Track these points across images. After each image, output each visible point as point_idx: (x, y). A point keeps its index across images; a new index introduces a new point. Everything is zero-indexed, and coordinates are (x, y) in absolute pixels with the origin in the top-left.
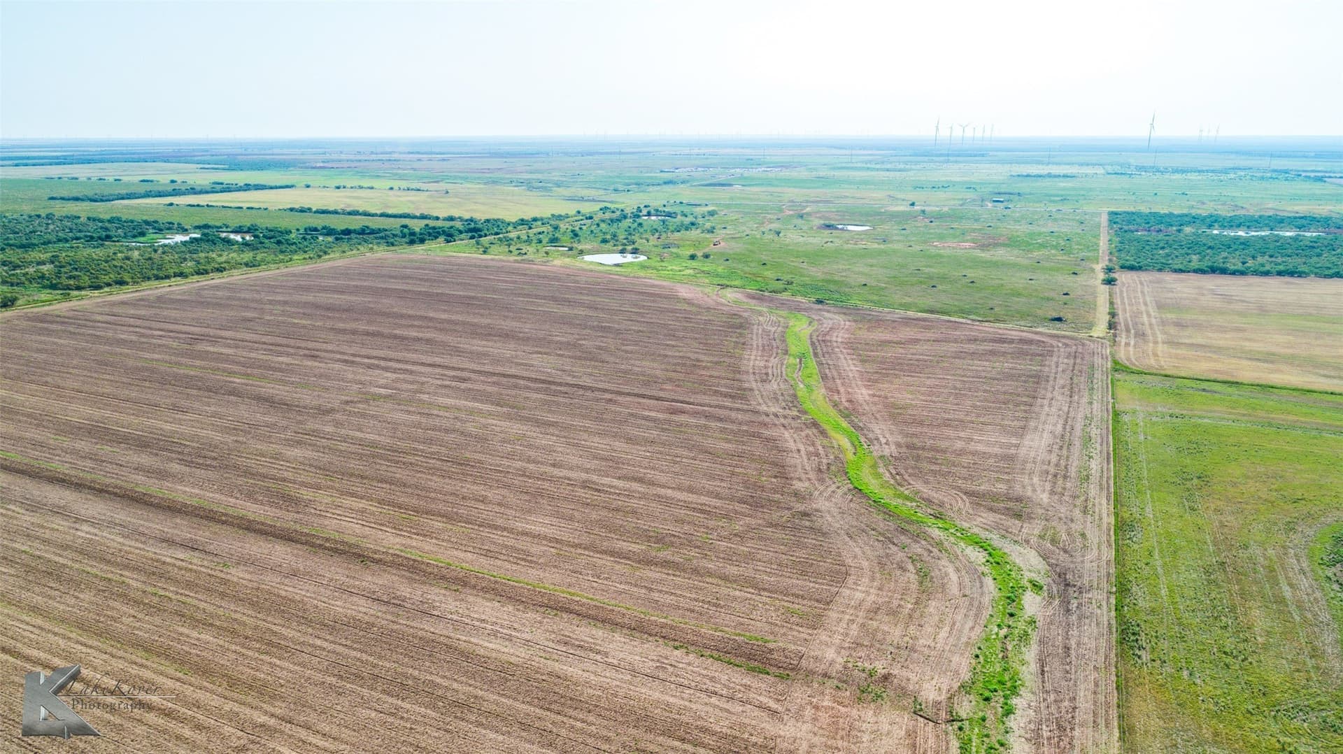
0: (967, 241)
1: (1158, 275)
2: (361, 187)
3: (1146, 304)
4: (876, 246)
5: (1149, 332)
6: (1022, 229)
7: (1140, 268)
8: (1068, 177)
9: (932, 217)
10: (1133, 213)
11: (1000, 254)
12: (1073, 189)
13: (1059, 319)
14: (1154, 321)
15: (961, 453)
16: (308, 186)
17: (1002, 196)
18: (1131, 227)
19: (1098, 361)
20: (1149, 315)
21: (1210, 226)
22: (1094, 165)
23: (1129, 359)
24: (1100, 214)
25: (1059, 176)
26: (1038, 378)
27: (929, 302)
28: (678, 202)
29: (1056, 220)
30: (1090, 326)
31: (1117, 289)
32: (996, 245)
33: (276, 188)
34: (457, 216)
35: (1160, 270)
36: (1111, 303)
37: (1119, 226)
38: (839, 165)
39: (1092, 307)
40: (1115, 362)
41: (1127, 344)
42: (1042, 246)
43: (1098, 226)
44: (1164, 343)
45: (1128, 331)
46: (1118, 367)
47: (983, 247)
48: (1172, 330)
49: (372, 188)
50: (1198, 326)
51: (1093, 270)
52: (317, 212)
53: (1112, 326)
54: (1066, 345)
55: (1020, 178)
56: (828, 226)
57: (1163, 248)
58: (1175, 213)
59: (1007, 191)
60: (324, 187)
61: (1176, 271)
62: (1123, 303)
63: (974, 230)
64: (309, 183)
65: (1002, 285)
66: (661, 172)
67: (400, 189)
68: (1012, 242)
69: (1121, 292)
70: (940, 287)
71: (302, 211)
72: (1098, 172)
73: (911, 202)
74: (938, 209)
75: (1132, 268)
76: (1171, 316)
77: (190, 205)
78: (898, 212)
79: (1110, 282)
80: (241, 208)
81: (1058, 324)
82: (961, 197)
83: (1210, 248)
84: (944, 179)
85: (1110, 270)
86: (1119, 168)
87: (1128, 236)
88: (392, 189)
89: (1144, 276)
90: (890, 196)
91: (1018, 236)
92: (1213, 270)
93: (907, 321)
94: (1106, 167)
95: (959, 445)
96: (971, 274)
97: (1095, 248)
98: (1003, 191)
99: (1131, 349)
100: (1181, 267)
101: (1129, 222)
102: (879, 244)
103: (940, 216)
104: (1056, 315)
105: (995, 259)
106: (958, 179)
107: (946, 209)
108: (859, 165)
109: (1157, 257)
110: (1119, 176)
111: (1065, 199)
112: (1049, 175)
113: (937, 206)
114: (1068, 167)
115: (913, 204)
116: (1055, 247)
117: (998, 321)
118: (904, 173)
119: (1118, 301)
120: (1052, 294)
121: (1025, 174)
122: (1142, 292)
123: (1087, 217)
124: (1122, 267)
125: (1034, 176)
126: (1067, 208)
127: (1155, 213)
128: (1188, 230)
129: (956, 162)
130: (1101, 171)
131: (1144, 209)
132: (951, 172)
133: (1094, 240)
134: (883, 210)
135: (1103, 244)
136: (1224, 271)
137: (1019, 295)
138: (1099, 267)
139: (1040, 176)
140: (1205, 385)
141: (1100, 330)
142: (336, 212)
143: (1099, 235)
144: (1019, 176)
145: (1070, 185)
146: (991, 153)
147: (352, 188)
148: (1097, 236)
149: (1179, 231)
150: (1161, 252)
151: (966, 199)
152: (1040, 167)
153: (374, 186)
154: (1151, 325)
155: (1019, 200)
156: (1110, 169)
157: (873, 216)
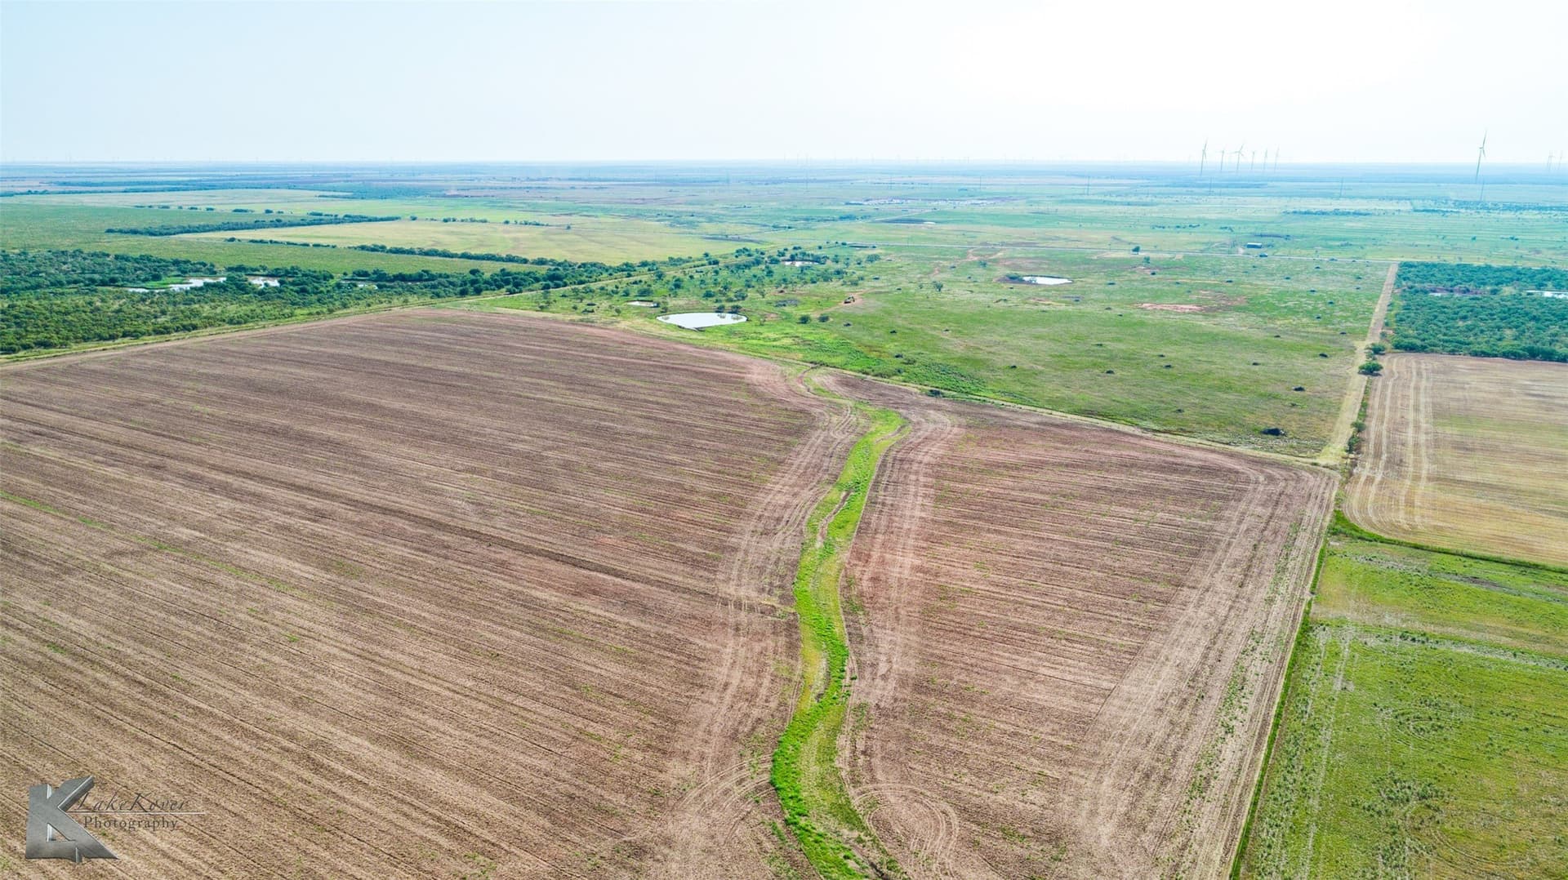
0: (1189, 303)
1: (1448, 360)
2: (472, 221)
3: (1417, 410)
4: (1063, 307)
5: (1410, 458)
6: (1269, 286)
7: (1422, 349)
8: (1361, 214)
9: (1158, 267)
10: (1434, 266)
11: (1231, 323)
12: (1364, 231)
13: (1275, 432)
14: (1423, 438)
15: (1006, 704)
16: (414, 219)
17: (1263, 240)
18: (1427, 285)
19: (1312, 512)
20: (1417, 428)
21: (1540, 286)
22: (1399, 199)
23: (1363, 509)
24: (1389, 265)
25: (1349, 213)
26: (1199, 545)
27: (1093, 397)
28: (840, 242)
29: (1324, 273)
30: (1320, 445)
31: (1378, 382)
32: (1227, 309)
33: (376, 220)
34: (549, 259)
35: (1452, 352)
36: (1364, 406)
37: (1410, 284)
38: (1069, 198)
39: (1332, 410)
40: (1339, 517)
41: (1370, 480)
42: (1293, 311)
43: (1381, 283)
44: (1429, 479)
45: (1378, 455)
46: (1342, 528)
47: (1209, 311)
48: (1449, 456)
49: (485, 221)
50: (1491, 450)
51: (1353, 350)
52: (391, 251)
53: (1354, 446)
54: (1271, 479)
55: (1295, 216)
56: (1013, 279)
57: (1464, 318)
58: (1495, 265)
59: (1274, 232)
60: (432, 220)
61: (1476, 354)
62: (1382, 406)
63: (1205, 287)
64: (416, 215)
65: (1210, 372)
66: (847, 204)
67: (516, 222)
68: (1252, 306)
69: (1385, 387)
70: (1118, 373)
71: (374, 249)
72: (1402, 208)
73: (1134, 247)
74: (1168, 256)
75: (1411, 348)
76: (1451, 431)
77: (252, 241)
78: (1115, 259)
79: (1371, 370)
80: (307, 245)
81: (1272, 441)
82: (1206, 240)
83: (1534, 318)
84: (1195, 216)
85: (1377, 351)
86: (1432, 203)
87: (1419, 298)
88: (507, 222)
89: (1427, 362)
90: (1115, 238)
91: (1263, 297)
92: (1533, 354)
93: (1046, 429)
94: (1415, 202)
95: (1007, 686)
96: (1171, 352)
97: (1365, 315)
98: (1268, 232)
99: (1373, 489)
100: (1485, 348)
101: (1425, 278)
102: (1068, 304)
103: (1169, 267)
104: (1273, 425)
105: (1217, 330)
106: (1214, 216)
107: (1180, 256)
108: (1096, 197)
109: (1453, 331)
110: (1430, 214)
111: (1346, 245)
112: (1336, 213)
113: (1169, 252)
114: (1365, 201)
115: (1137, 250)
116: (1309, 314)
117: (1182, 431)
118: (1148, 208)
119: (1375, 402)
120: (1280, 390)
121: (1304, 210)
122: (1417, 388)
123: (1368, 270)
124: (1397, 347)
125: (1315, 214)
126: (1343, 257)
127: (1465, 265)
128: (1507, 290)
129: (1220, 194)
130: (1405, 206)
131: (1452, 260)
132: (1212, 208)
133: (1369, 303)
134: (1095, 258)
135: (1379, 311)
136: (1549, 356)
137: (1229, 388)
138: (1362, 346)
139: (1323, 213)
140: (1479, 569)
141: (1333, 454)
142: (411, 252)
143: (1378, 297)
144: (1295, 212)
145: (1360, 225)
146: (1270, 184)
147: (462, 221)
148: (1373, 299)
149: (1494, 292)
150: (1461, 323)
151: (1213, 243)
152: (1329, 201)
153: (488, 219)
154: (1416, 445)
155: (1284, 245)
156: (1419, 204)
157: (1078, 265)
